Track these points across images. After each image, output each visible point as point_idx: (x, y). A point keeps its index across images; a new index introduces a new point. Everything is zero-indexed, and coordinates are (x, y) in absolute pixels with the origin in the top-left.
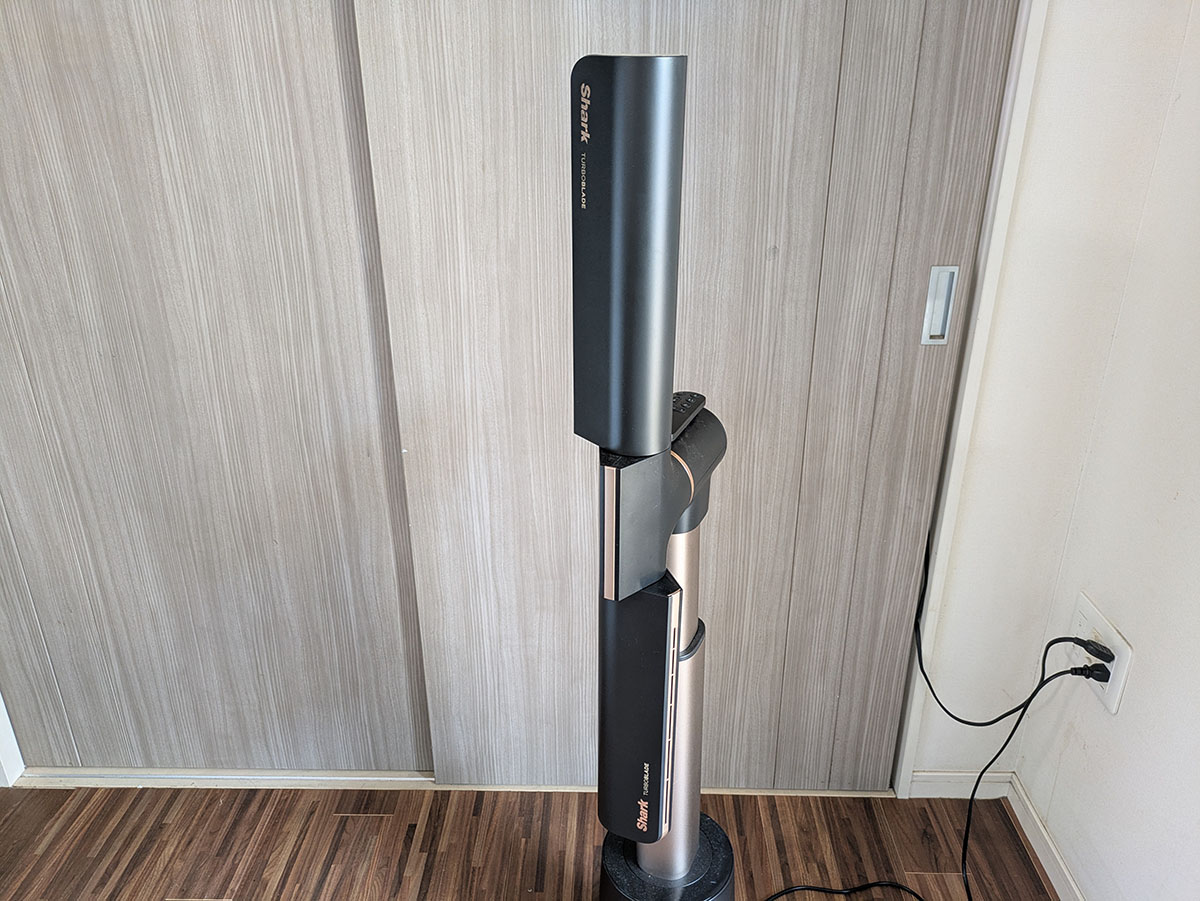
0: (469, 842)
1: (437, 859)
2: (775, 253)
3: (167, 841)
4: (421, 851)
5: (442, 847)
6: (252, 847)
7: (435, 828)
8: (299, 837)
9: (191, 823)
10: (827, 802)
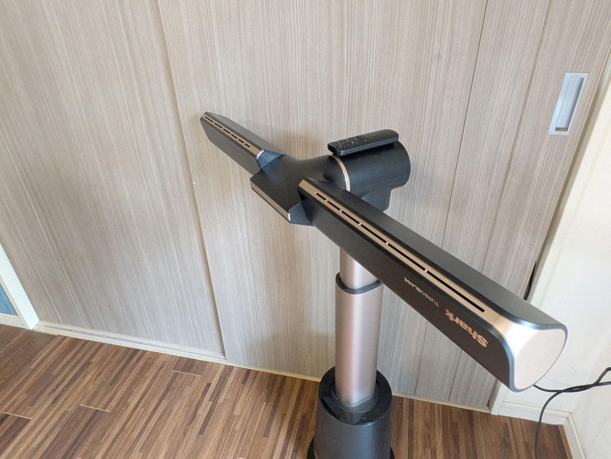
0: (236, 400)
1: (217, 406)
2: (439, 58)
3: (90, 372)
4: (210, 400)
5: (221, 400)
6: (128, 382)
7: (221, 387)
8: (151, 380)
9: (102, 364)
10: (445, 408)
